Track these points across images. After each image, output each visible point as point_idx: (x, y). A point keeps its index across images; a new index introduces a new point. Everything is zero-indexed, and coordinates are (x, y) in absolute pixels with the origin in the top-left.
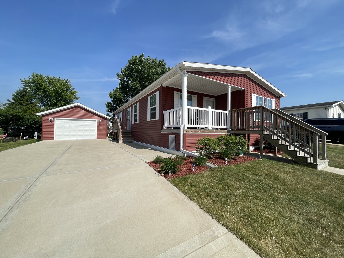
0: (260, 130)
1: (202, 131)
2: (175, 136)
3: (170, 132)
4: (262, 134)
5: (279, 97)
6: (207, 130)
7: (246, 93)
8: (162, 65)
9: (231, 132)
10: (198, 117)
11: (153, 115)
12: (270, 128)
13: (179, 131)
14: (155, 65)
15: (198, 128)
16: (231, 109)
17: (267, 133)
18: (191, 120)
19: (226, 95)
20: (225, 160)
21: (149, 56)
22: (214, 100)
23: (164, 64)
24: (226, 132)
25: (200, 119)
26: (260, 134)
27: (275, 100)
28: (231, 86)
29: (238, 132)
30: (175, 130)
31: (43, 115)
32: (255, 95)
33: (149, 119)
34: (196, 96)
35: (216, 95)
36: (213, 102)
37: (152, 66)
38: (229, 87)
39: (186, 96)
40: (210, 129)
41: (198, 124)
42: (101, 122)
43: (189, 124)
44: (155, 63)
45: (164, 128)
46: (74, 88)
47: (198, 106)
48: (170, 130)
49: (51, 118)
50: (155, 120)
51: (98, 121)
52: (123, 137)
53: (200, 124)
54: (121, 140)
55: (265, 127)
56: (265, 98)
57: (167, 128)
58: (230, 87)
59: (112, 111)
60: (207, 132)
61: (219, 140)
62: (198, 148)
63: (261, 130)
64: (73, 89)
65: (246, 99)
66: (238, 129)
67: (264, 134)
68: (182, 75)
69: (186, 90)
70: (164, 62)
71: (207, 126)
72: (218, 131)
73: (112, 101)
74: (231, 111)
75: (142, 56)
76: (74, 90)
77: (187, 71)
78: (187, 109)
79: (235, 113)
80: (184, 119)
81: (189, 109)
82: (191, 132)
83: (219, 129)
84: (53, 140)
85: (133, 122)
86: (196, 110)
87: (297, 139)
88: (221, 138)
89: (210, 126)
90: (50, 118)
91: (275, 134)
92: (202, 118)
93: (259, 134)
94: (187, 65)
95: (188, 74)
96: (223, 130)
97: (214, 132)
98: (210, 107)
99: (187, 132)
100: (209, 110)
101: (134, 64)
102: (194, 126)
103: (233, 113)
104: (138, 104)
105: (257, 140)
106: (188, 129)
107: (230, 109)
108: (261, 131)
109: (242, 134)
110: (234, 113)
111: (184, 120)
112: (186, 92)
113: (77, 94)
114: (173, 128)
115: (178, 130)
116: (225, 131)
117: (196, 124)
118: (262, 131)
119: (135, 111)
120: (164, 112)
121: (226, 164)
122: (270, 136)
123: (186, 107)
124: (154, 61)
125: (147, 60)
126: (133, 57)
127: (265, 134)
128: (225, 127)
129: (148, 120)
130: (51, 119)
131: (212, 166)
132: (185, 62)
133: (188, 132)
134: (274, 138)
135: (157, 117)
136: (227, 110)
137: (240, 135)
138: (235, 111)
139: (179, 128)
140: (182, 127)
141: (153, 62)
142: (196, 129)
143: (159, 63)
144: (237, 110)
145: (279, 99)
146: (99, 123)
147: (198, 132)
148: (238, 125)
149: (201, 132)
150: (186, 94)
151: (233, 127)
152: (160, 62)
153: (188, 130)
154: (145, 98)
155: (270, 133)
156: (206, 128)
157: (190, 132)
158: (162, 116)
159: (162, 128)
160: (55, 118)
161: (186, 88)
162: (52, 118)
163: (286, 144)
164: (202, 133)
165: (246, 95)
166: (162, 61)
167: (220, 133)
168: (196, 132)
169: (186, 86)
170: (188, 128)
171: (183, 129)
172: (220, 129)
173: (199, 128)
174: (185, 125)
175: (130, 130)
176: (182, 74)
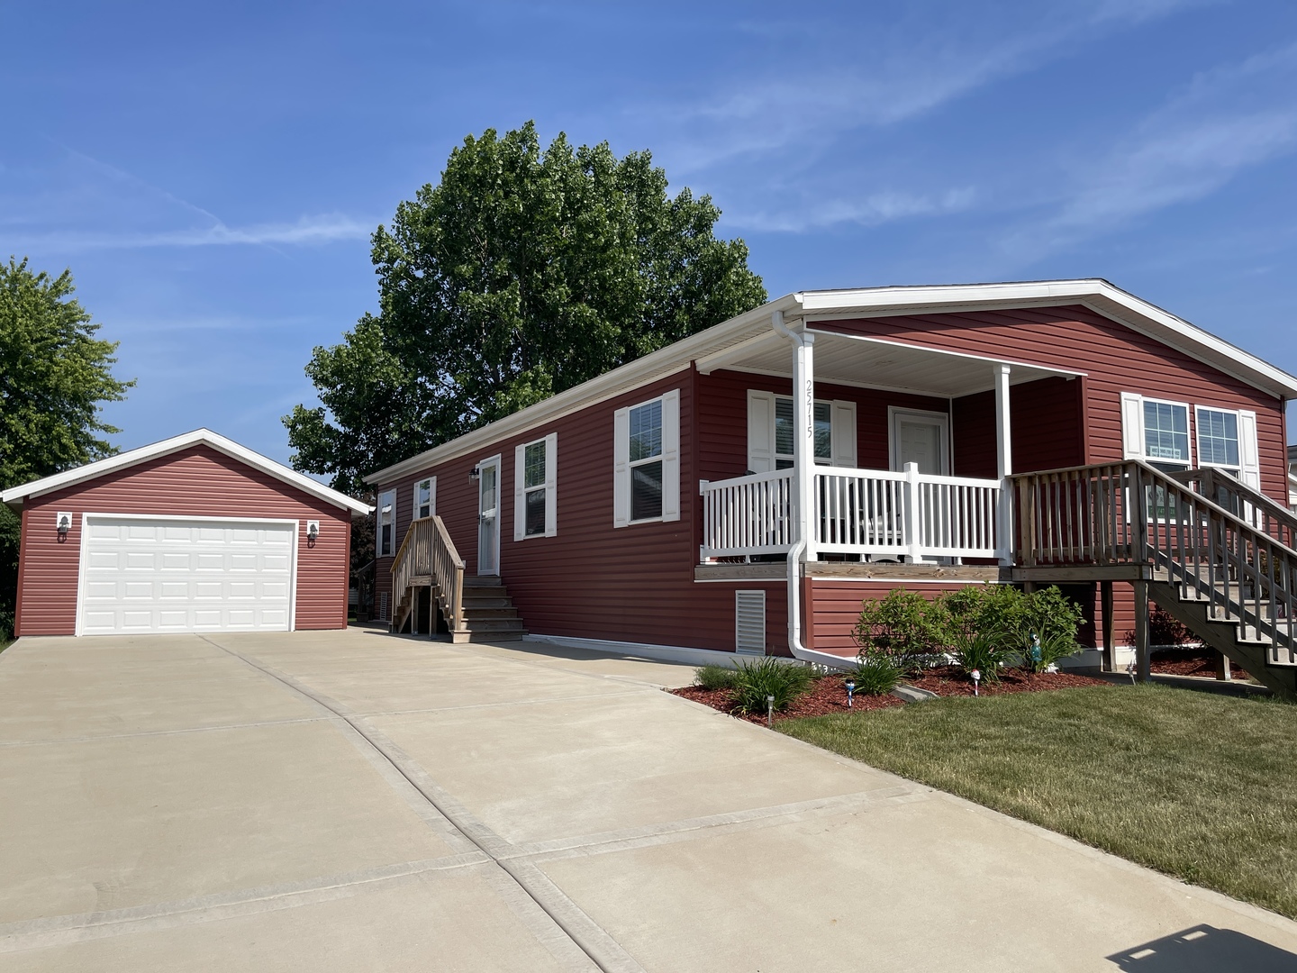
0: (1130, 564)
1: (882, 570)
2: (763, 592)
3: (738, 575)
4: (1141, 580)
5: (1279, 398)
6: (904, 565)
7: (1086, 393)
8: (642, 184)
9: (1020, 576)
10: (861, 506)
11: (647, 499)
12: (1169, 555)
13: (786, 572)
14: (598, 183)
15: (863, 559)
16: (1014, 470)
17: (1161, 575)
18: (833, 522)
19: (990, 398)
20: (972, 680)
21: (562, 137)
22: (944, 422)
23: (657, 176)
24: (992, 576)
25: (871, 516)
26: (1133, 580)
27: (1253, 414)
28: (1011, 366)
29: (1043, 575)
30: (764, 567)
31: (26, 498)
32: (1137, 396)
33: (622, 514)
34: (853, 405)
35: (950, 396)
36: (937, 429)
37: (584, 190)
38: (1001, 373)
39: (808, 426)
40: (917, 560)
41: (862, 542)
42: (318, 533)
43: (823, 540)
44: (601, 169)
45: (708, 559)
46: (97, 327)
47: (863, 463)
48: (737, 567)
49: (63, 517)
50: (661, 523)
51: (303, 528)
52: (467, 613)
53: (872, 542)
54: (463, 626)
55: (1152, 553)
56: (1197, 407)
57: (720, 559)
58: (1006, 370)
59: (324, 462)
60: (902, 575)
61: (954, 607)
62: (866, 638)
63: (1135, 564)
64: (89, 329)
65: (1087, 421)
66: (1046, 561)
67: (1148, 581)
68: (792, 341)
69: (808, 398)
70: (652, 168)
71: (903, 550)
72: (953, 570)
73: (327, 399)
74: (1013, 481)
75: (525, 137)
76: (96, 337)
77: (810, 325)
78: (815, 477)
79: (1029, 489)
80: (802, 519)
81: (822, 478)
82: (835, 574)
83: (960, 562)
84: (72, 633)
85: (520, 533)
86: (852, 479)
87: (1279, 590)
88: (961, 597)
89: (917, 551)
90: (60, 516)
91: (1190, 578)
92: (880, 513)
93: (1131, 582)
94: (813, 302)
95: (815, 333)
96: (976, 569)
97: (935, 577)
98: (914, 466)
99: (816, 576)
100: (909, 477)
101: (480, 184)
102: (848, 548)
103: (1024, 486)
104: (551, 441)
105: (1160, 616)
106: (821, 563)
107: (1008, 470)
108: (1137, 568)
109: (1056, 583)
110: (1026, 489)
111: (802, 525)
112: (807, 407)
113: (110, 361)
114: (752, 557)
115: (775, 565)
116: (989, 572)
117: (853, 541)
118: (1140, 566)
119: (536, 475)
120: (705, 486)
121: (974, 692)
122: (1171, 587)
123: (809, 467)
124: (593, 162)
125: (555, 155)
126: (469, 140)
127: (1151, 582)
128: (989, 553)
129: (617, 525)
130: (64, 520)
131: (919, 696)
132: (805, 294)
133: (821, 573)
134: (1185, 597)
135: (671, 509)
136: (994, 476)
137: (1046, 585)
138: (1030, 479)
139: (782, 558)
140: (795, 552)
141: (586, 166)
142: (855, 564)
143: (624, 174)
144: (1040, 477)
145: (1281, 410)
146: (309, 541)
147: (865, 573)
148: (1046, 545)
149: (877, 574)
150: (807, 415)
151: (1024, 553)
152: (629, 162)
153: (820, 566)
154: (601, 416)
155: (1171, 577)
156: (902, 558)
157: (828, 575)
158: (693, 504)
159: (697, 561)
160: (85, 515)
161: (807, 392)
162: (69, 516)
163: (1228, 618)
164: (879, 577)
165: (1087, 402)
166: (643, 164)
167: (967, 579)
168: (856, 574)
169: (807, 385)
170: (821, 556)
171: (802, 564)
172: (966, 561)
173: (868, 556)
174: (809, 544)
175: (494, 576)
176: (793, 335)
